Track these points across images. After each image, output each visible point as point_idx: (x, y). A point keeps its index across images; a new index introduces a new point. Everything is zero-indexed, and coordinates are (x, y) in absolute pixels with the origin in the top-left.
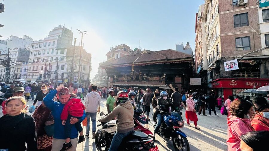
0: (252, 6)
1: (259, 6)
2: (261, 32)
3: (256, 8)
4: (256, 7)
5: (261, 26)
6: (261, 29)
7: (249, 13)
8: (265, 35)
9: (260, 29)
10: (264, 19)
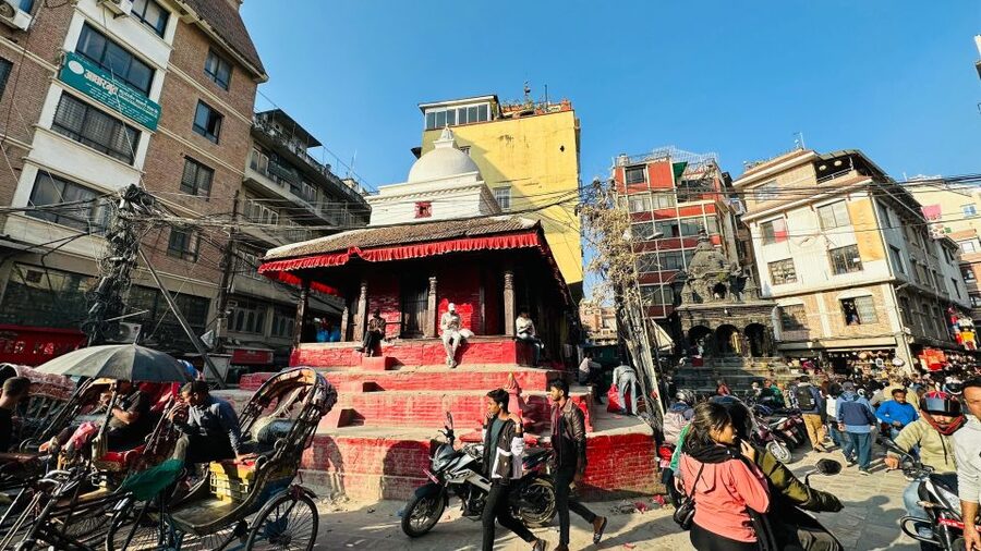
0: (38, 55)
1: (59, 71)
2: (31, 156)
3: (47, 70)
4: (49, 68)
5: (39, 137)
6: (34, 145)
7: (16, 69)
8: (40, 172)
9: (31, 143)
10: (59, 121)
